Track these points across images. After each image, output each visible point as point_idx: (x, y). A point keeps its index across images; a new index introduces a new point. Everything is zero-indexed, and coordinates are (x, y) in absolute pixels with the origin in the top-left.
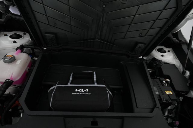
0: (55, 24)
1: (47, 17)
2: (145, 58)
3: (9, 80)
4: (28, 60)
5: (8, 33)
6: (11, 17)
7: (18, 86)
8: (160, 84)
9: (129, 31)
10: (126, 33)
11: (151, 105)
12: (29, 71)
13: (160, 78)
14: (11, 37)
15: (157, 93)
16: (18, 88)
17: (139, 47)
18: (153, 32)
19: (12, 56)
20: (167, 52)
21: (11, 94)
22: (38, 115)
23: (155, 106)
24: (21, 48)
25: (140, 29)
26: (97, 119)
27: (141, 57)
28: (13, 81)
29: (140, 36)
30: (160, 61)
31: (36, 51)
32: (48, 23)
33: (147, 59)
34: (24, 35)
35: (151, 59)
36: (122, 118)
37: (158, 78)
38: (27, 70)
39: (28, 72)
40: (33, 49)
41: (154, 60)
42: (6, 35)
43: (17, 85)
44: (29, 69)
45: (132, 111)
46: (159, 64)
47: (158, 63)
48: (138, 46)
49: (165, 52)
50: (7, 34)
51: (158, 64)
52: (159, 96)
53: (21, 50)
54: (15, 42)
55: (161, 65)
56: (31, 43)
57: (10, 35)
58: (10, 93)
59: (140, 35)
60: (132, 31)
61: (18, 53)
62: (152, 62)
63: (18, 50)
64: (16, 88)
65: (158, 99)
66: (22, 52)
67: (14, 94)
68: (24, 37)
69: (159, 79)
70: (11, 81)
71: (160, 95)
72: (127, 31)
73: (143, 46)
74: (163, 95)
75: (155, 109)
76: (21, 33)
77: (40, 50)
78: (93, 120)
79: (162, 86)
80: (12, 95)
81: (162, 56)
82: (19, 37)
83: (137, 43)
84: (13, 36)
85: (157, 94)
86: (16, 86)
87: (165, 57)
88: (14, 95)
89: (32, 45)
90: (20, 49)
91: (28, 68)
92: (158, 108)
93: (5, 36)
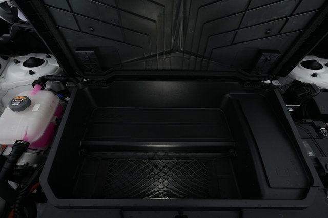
0: (91, 29)
1: (74, 16)
2: (275, 83)
3: (21, 141)
4: (53, 102)
5: (20, 58)
6: (19, 27)
7: (42, 151)
8: (314, 133)
9: (244, 26)
10: (237, 32)
11: (300, 182)
12: (57, 123)
13: (315, 122)
14: (25, 64)
15: (311, 154)
16: (42, 153)
17: (266, 60)
18: (297, 22)
19: (25, 98)
20: (324, 67)
21: (29, 165)
22: (71, 205)
23: (310, 183)
24: (41, 83)
25: (266, 20)
26: (185, 213)
27: (268, 82)
28: (28, 144)
29: (268, 34)
30: (312, 87)
31: (71, 85)
32: (78, 29)
33: (280, 85)
34: (48, 60)
35: (288, 83)
36: (239, 210)
37: (309, 121)
38: (54, 121)
39: (56, 125)
40: (64, 82)
41: (297, 84)
42: (17, 62)
43: (39, 149)
44: (57, 120)
45: (258, 195)
46: (311, 93)
47: (307, 91)
48: (263, 58)
49: (321, 67)
50: (19, 60)
51: (308, 93)
52: (316, 160)
53: (41, 85)
54: (32, 73)
55: (315, 94)
56: (60, 72)
57: (23, 61)
58: (27, 163)
59: (266, 33)
60: (248, 25)
61: (37, 91)
62: (293, 89)
63: (36, 86)
64: (38, 153)
65: (315, 167)
66: (43, 89)
67: (35, 166)
68: (47, 62)
69: (312, 124)
70: (25, 143)
71: (319, 158)
72: (239, 28)
73: (274, 56)
74: (325, 158)
75: (311, 189)
76: (42, 56)
77: (74, 83)
78: (178, 214)
79: (321, 138)
80: (32, 167)
81: (315, 75)
82: (39, 63)
83: (260, 52)
84: (28, 62)
85: (311, 157)
86: (38, 151)
87: (320, 77)
88: (36, 168)
89: (62, 76)
90: (39, 84)
91: (56, 117)
92: (318, 188)
93: (15, 63)
